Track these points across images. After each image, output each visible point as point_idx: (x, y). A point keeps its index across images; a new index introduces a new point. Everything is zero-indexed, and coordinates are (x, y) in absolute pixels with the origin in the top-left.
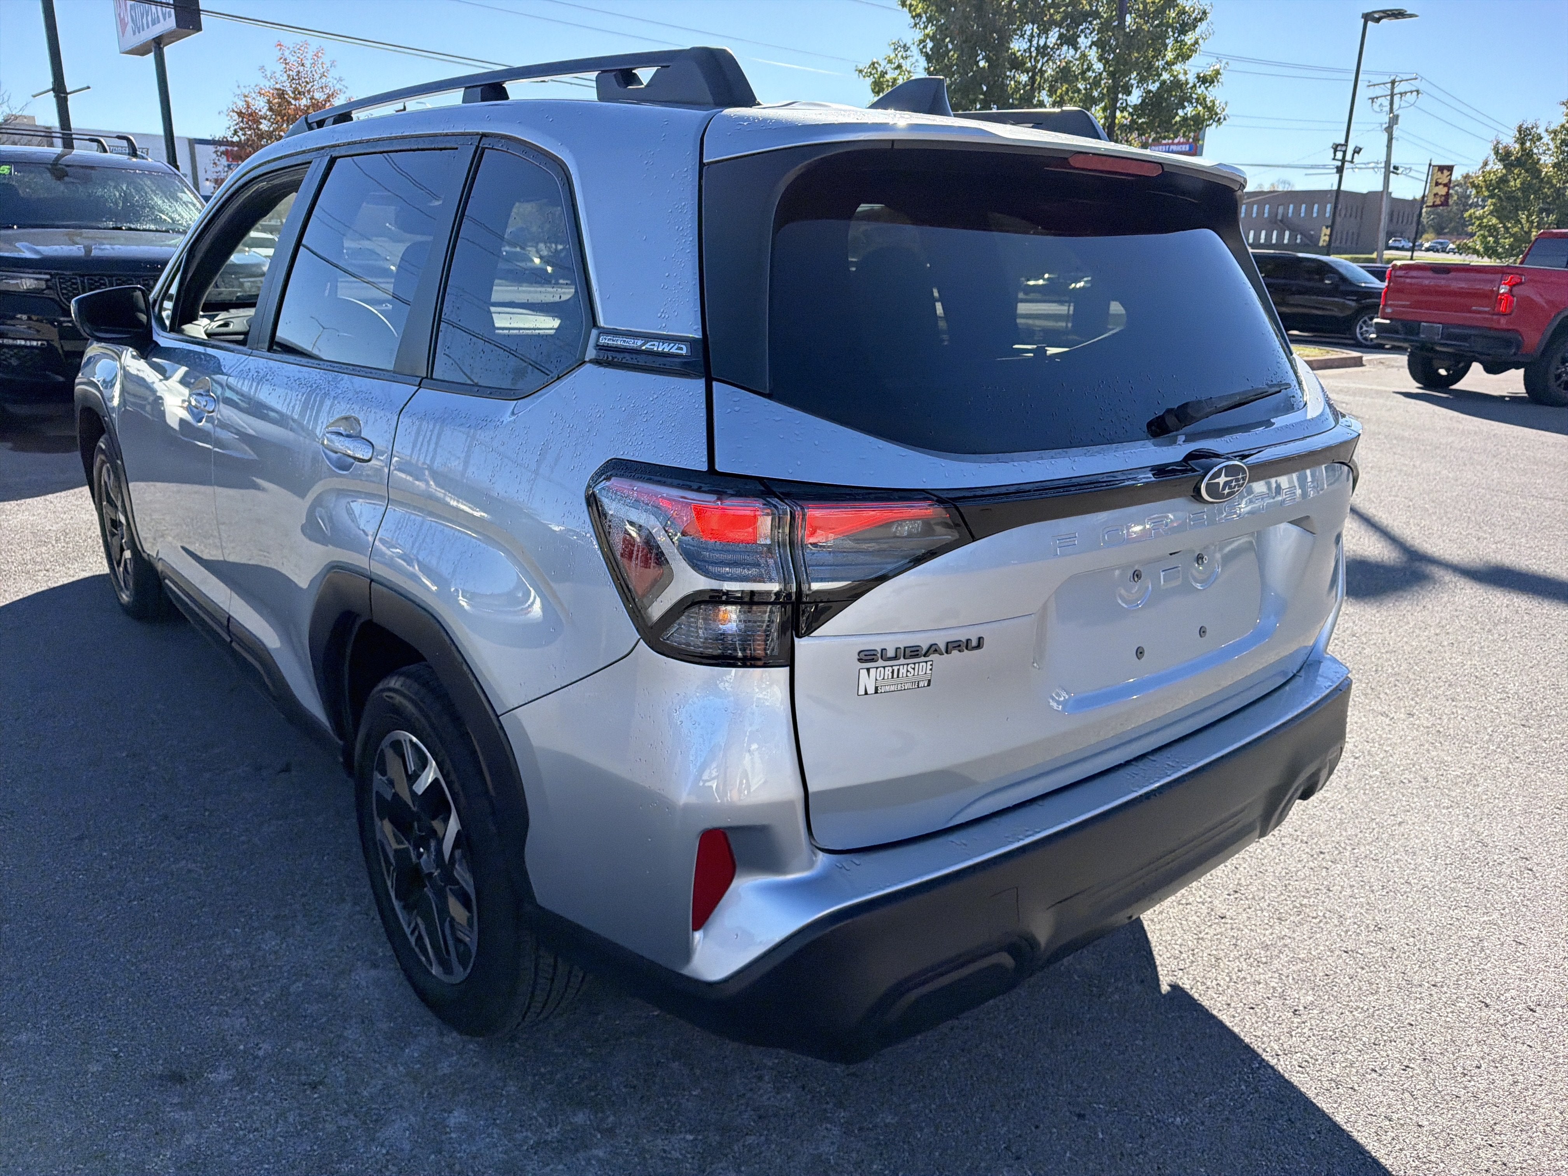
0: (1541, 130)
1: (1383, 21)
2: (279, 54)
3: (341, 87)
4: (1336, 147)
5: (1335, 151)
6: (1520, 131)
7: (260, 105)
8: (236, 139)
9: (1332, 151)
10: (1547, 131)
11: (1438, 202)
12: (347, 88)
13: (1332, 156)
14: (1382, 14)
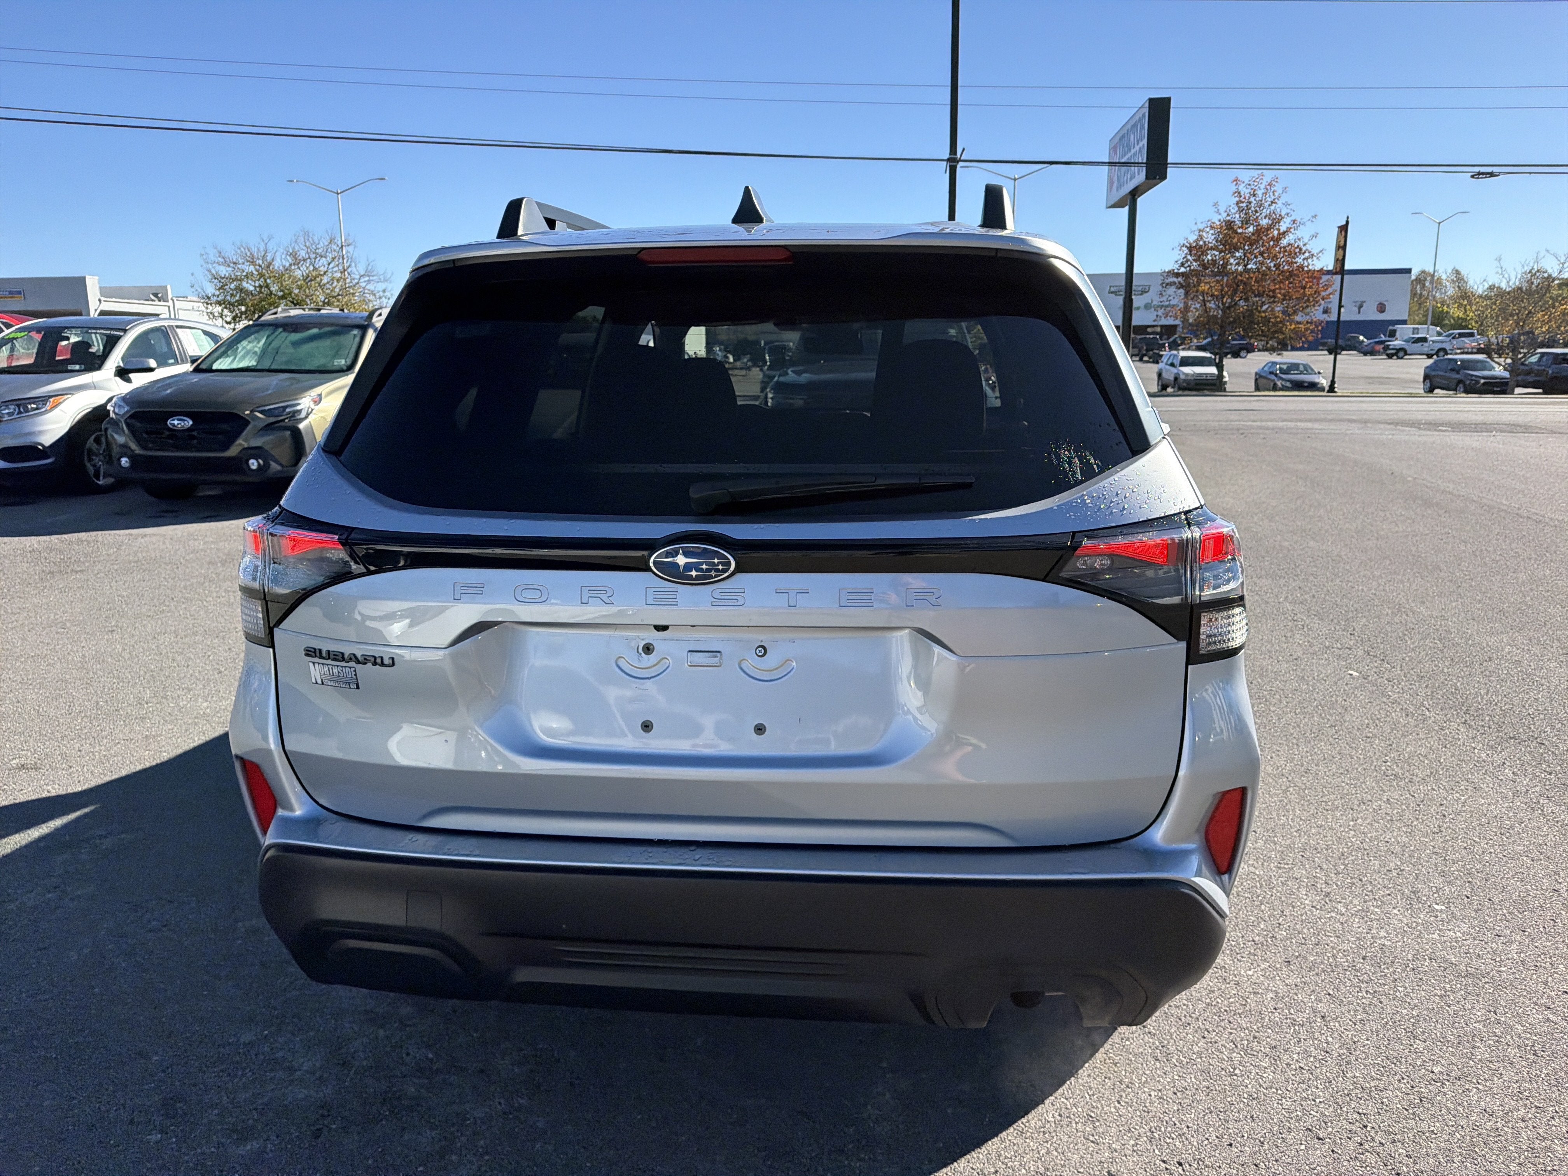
2: (1234, 189)
3: (1289, 211)
7: (1210, 237)
8: (1182, 270)
12: (1294, 211)
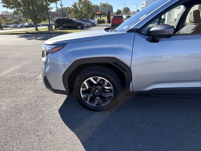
10: (77, 3)
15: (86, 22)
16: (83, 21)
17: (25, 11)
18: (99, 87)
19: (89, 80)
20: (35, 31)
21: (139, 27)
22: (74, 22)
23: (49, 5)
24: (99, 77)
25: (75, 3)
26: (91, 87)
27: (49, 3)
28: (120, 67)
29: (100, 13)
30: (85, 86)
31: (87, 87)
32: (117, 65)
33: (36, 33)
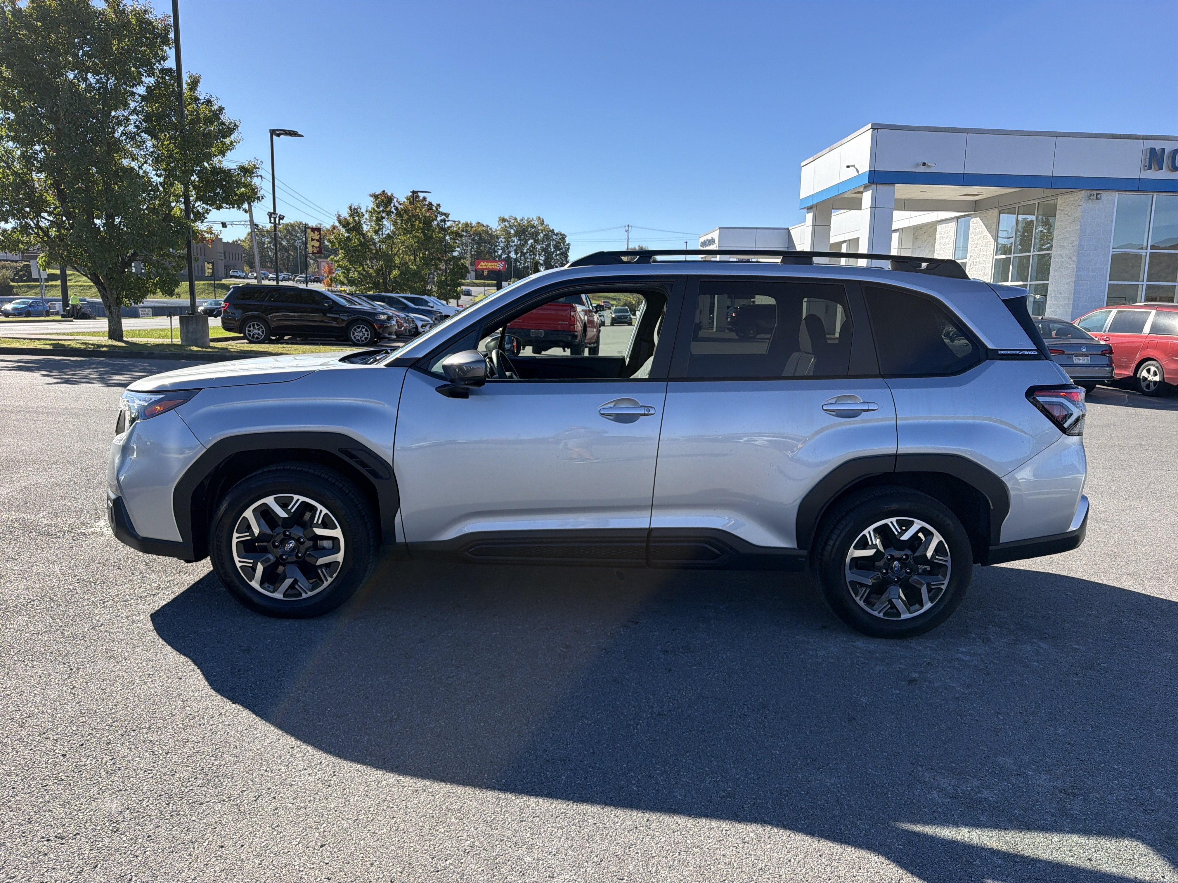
0: (363, 210)
1: (282, 136)
4: (270, 215)
5: (270, 218)
6: (350, 209)
9: (268, 217)
10: (367, 211)
11: (315, 251)
13: (269, 220)
14: (282, 132)
15: (405, 308)
16: (392, 302)
17: (61, 238)
18: (297, 532)
19: (265, 504)
20: (105, 340)
21: (420, 355)
22: (335, 307)
23: (200, 217)
24: (296, 497)
25: (354, 212)
26: (268, 531)
27: (200, 206)
28: (364, 465)
29: (499, 266)
30: (249, 528)
31: (256, 531)
32: (352, 456)
33: (112, 353)
